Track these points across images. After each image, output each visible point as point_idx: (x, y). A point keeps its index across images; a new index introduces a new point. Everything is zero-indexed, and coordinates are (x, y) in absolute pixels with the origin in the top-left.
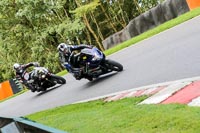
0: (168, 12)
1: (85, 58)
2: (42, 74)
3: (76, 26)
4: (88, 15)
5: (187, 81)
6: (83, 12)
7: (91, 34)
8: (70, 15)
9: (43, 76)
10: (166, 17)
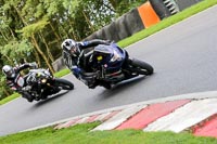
0: (123, 30)
1: (100, 58)
2: (42, 78)
3: (23, 46)
4: (36, 35)
5: (143, 105)
6: (30, 32)
7: (40, 55)
8: (16, 35)
9: (44, 81)
10: (120, 36)
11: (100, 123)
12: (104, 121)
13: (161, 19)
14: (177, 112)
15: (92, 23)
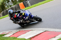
11: (5, 35)
12: (7, 34)
13: (25, 7)
14: (27, 33)
15: (6, 7)
